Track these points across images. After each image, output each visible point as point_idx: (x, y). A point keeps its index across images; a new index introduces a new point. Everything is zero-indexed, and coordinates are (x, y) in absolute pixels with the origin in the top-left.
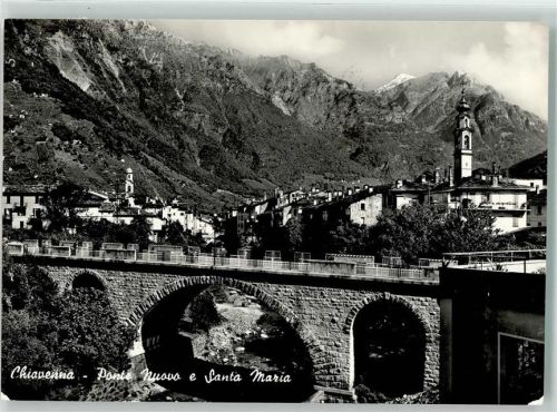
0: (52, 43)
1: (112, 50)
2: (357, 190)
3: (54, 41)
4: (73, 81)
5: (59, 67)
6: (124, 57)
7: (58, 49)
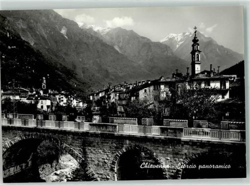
0: (18, 25)
1: (44, 27)
2: (144, 83)
3: (19, 24)
4: (27, 41)
5: (21, 35)
6: (49, 30)
7: (20, 27)
